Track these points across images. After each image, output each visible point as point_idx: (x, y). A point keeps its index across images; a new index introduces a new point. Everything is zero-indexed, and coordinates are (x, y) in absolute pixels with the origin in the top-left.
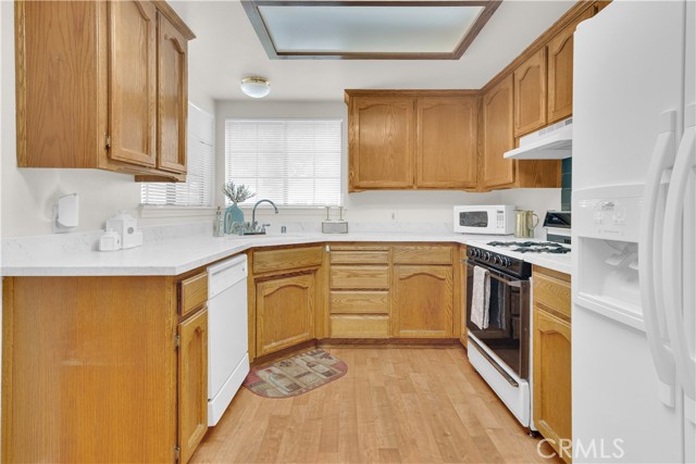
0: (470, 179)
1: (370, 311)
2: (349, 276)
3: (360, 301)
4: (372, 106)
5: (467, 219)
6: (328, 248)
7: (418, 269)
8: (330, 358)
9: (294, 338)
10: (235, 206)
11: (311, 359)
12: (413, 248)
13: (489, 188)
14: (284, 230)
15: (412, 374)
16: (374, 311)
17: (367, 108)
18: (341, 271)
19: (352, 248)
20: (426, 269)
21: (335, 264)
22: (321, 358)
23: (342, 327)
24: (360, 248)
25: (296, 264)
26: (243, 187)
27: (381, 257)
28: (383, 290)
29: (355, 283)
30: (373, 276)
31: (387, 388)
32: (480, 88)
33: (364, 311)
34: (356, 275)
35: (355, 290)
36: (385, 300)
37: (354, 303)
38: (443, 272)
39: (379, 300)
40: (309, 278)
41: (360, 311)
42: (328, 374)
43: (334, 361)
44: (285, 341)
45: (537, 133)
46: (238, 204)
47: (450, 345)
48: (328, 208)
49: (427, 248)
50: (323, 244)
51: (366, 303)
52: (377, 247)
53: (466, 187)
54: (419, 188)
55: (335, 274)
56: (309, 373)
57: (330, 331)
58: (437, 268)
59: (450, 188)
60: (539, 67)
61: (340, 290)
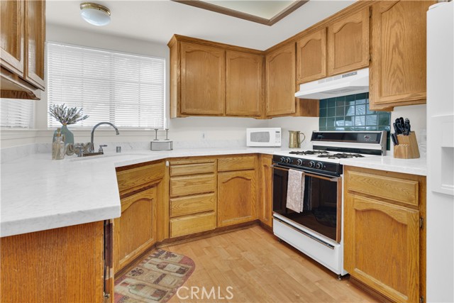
0: (258, 110)
1: (201, 210)
2: (185, 185)
3: (194, 204)
4: (195, 51)
5: (254, 137)
6: (167, 163)
7: (234, 174)
8: (173, 256)
9: (143, 246)
10: (64, 128)
11: (158, 261)
12: (231, 159)
13: (269, 117)
14: (118, 149)
15: (242, 254)
16: (204, 209)
17: (192, 51)
18: (178, 181)
19: (188, 162)
20: (240, 174)
21: (173, 176)
22: (166, 257)
23: (180, 227)
24: (194, 161)
25: (147, 180)
26: (74, 110)
27: (209, 168)
28: (210, 192)
29: (190, 189)
30: (204, 182)
31: (234, 270)
32: (264, 50)
33: (197, 211)
34: (191, 184)
35: (189, 195)
36: (212, 200)
37: (190, 206)
38: (250, 174)
39: (209, 201)
40: (154, 190)
41: (194, 211)
42: (182, 271)
43: (178, 258)
44: (136, 251)
45: (317, 82)
46: (68, 126)
47: (251, 225)
48: (156, 130)
49: (240, 158)
50: (164, 160)
51: (198, 205)
52: (207, 160)
53: (256, 116)
54: (227, 115)
55: (175, 184)
56: (164, 275)
57: (170, 232)
58: (246, 172)
59: (246, 116)
60: (320, 40)
61: (178, 197)
